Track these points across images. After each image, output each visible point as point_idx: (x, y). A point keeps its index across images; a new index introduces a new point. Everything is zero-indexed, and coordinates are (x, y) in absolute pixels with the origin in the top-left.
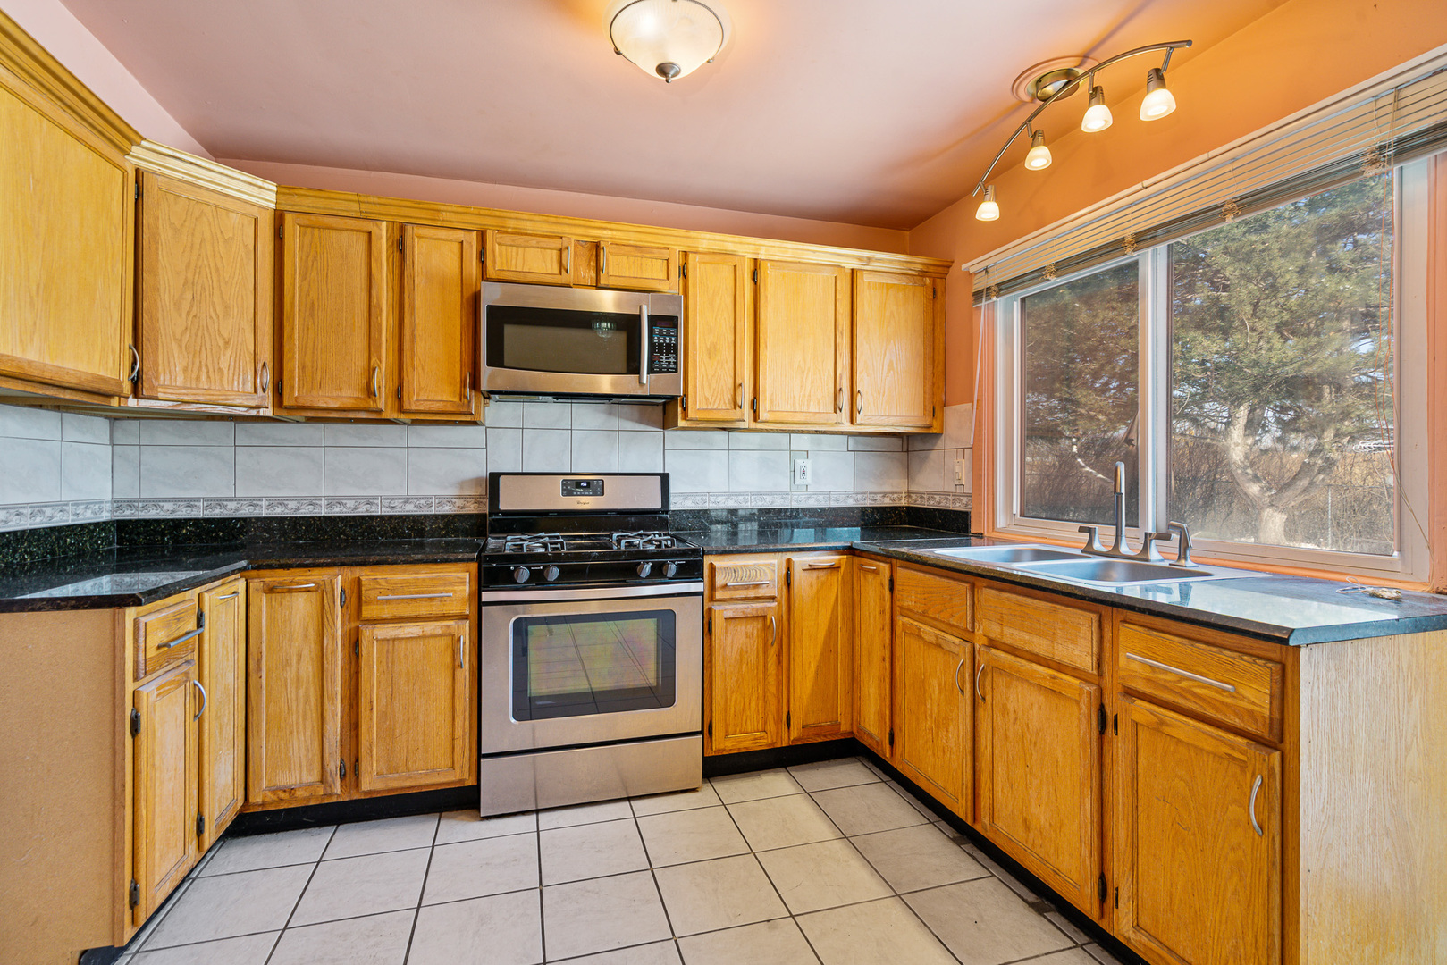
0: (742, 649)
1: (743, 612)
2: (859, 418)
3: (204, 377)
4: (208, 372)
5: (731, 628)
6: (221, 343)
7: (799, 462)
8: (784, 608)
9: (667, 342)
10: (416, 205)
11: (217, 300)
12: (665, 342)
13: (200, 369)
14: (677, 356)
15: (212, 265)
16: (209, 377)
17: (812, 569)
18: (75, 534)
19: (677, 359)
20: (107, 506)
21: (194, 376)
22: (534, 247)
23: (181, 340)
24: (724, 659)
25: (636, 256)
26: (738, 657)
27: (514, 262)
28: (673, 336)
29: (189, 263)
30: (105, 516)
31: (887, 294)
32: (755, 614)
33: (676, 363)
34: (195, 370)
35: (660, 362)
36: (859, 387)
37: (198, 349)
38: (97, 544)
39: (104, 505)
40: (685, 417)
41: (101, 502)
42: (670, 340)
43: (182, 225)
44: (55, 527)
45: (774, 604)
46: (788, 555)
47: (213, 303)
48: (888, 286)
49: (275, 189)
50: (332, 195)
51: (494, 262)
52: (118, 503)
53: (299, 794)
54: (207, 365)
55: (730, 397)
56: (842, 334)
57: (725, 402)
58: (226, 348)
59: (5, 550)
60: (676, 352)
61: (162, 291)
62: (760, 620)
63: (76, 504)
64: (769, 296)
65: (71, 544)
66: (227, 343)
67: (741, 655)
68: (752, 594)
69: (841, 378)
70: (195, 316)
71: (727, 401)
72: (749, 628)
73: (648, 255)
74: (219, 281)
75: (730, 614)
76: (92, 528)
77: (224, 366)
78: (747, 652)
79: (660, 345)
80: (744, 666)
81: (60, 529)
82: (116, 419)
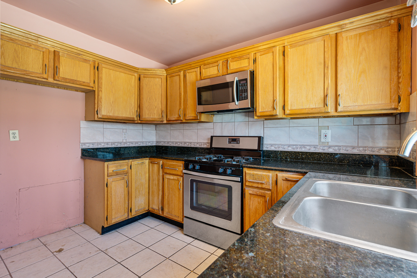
0: (256, 207)
1: (256, 193)
2: (340, 109)
3: (151, 115)
4: (152, 114)
5: (252, 198)
6: (155, 108)
7: (323, 131)
8: (275, 195)
9: (244, 88)
10: (186, 65)
11: (154, 98)
12: (243, 89)
13: (151, 114)
14: (247, 93)
15: (153, 91)
16: (152, 115)
17: (287, 180)
18: (145, 148)
19: (247, 94)
20: (155, 143)
21: (150, 115)
22: (211, 67)
23: (147, 108)
24: (249, 209)
25: (239, 60)
26: (255, 210)
27: (207, 73)
28: (246, 86)
29: (149, 91)
30: (154, 144)
31: (360, 39)
32: (260, 194)
33: (247, 96)
34: (150, 114)
35: (242, 96)
36: (339, 93)
37: (150, 109)
38: (150, 150)
39: (154, 142)
40: (256, 116)
41: (153, 142)
42: (245, 87)
43: (148, 84)
44: (139, 146)
45: (269, 192)
46: (277, 173)
47: (153, 99)
48: (360, 35)
49: (164, 70)
50: (173, 68)
51: (203, 75)
52: (157, 142)
53: (155, 211)
54: (152, 113)
55: (272, 105)
56: (328, 67)
57: (270, 108)
58: (156, 108)
59: (128, 150)
60: (247, 92)
61: (144, 98)
62: (264, 198)
63: (146, 142)
64: (289, 60)
65: (143, 150)
66: (156, 107)
67: (256, 210)
68: (260, 186)
69: (327, 90)
70: (150, 102)
71: (271, 108)
72: (259, 200)
73: (242, 59)
74: (154, 94)
75: (251, 192)
76: (149, 147)
77: (155, 112)
78: (258, 209)
79: (242, 90)
80: (257, 215)
81: (141, 147)
82: (156, 125)
